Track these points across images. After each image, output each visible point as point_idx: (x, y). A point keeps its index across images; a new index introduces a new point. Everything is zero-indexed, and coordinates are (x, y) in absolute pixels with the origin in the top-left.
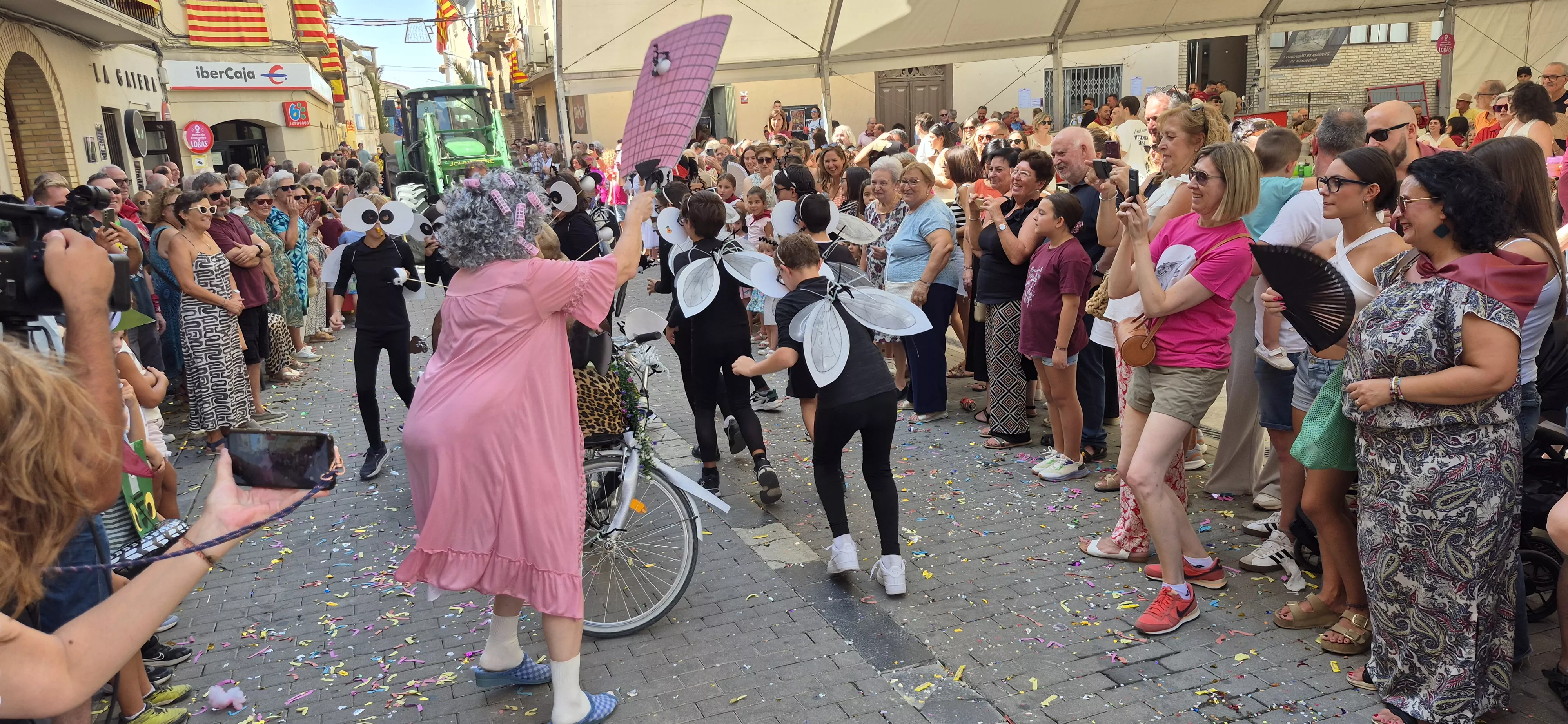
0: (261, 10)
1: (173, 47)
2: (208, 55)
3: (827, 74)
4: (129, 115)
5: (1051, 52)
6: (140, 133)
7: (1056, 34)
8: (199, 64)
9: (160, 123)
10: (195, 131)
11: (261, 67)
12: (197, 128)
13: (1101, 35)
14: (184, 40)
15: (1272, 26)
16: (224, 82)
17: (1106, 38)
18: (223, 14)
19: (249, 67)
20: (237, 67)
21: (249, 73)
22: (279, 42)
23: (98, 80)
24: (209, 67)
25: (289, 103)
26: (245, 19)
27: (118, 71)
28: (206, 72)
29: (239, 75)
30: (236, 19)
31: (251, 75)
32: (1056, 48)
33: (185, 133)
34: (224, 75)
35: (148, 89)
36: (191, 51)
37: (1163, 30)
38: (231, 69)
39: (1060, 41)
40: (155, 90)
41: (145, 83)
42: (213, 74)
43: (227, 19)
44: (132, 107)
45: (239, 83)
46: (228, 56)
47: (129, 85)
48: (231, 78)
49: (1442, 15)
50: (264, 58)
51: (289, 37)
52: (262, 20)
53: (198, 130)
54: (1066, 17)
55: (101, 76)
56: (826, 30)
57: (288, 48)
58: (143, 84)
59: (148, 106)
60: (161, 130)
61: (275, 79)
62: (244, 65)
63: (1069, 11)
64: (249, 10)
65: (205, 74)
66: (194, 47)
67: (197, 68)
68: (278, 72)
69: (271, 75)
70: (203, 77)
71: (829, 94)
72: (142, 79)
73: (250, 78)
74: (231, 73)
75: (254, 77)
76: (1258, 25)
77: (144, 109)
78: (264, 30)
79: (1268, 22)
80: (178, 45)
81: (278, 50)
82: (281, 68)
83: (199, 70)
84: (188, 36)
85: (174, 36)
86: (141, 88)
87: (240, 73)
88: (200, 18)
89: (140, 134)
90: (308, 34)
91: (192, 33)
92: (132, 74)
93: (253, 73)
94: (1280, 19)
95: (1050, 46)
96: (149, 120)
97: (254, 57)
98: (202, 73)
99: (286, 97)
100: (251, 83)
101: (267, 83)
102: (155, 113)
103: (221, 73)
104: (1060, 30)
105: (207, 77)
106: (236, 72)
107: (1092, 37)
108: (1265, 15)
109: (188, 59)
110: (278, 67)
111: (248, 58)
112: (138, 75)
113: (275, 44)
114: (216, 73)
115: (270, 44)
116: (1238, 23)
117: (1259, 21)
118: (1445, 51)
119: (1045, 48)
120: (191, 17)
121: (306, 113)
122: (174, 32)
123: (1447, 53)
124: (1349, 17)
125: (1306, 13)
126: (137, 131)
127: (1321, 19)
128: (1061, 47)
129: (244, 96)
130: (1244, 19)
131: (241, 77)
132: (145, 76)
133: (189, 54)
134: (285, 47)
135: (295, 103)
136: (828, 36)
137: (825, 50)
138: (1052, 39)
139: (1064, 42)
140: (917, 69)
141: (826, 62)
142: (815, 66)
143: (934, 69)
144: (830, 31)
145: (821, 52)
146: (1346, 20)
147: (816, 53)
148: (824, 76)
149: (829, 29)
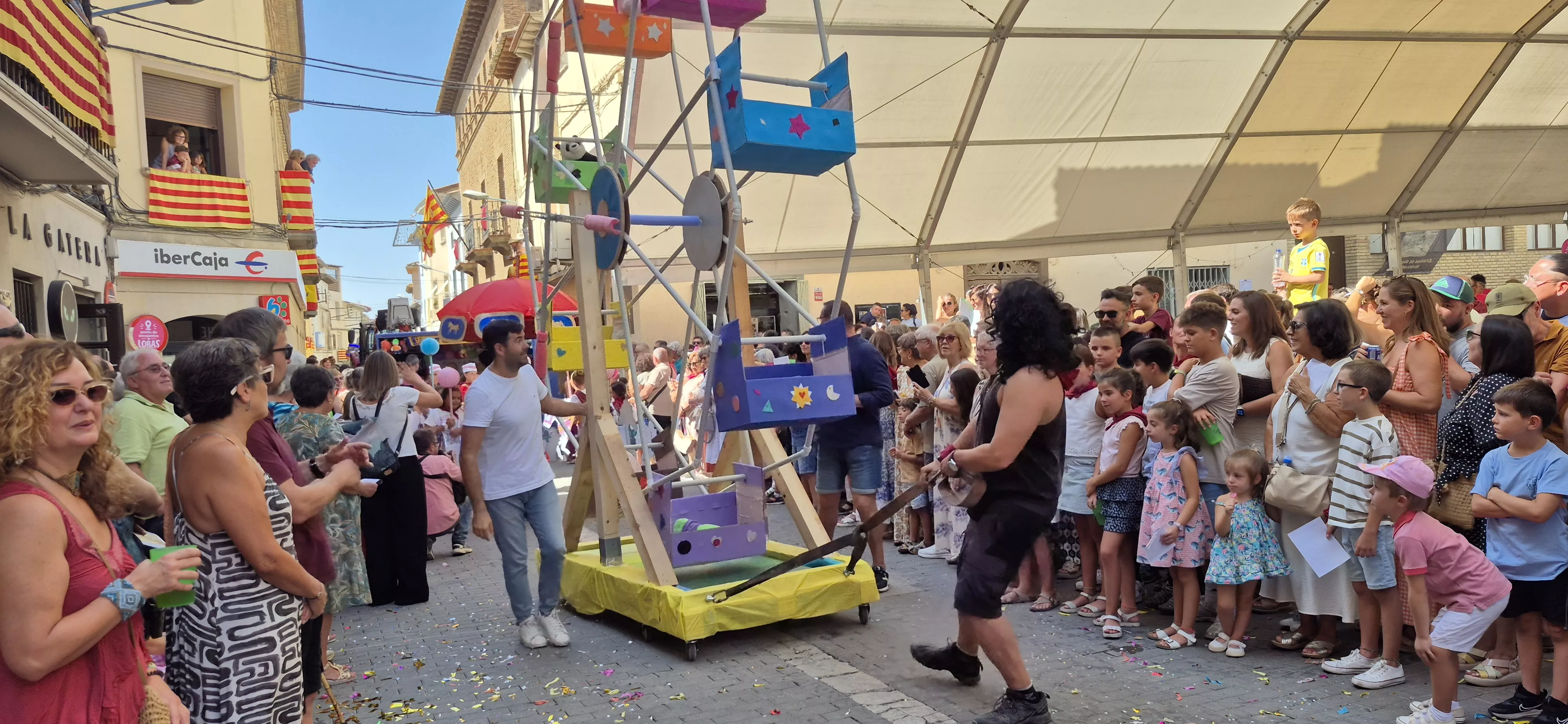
0: (243, 186)
1: (128, 225)
2: (171, 236)
3: (926, 265)
4: (56, 289)
5: (1170, 247)
6: (69, 313)
7: (1177, 226)
8: (159, 246)
9: (100, 306)
10: (145, 327)
11: (236, 253)
12: (148, 324)
13: (1223, 230)
14: (143, 217)
15: (1401, 225)
16: (189, 269)
17: (1228, 232)
18: (195, 188)
19: (221, 252)
20: (207, 251)
21: (221, 259)
22: (261, 225)
23: (12, 231)
24: (171, 249)
25: (267, 298)
26: (223, 196)
27: (46, 227)
28: (167, 256)
29: (207, 261)
30: (212, 195)
31: (223, 262)
32: (1178, 242)
33: (132, 329)
34: (189, 260)
35: (88, 260)
36: (150, 230)
38: (199, 254)
39: (1182, 234)
40: (98, 263)
41: (84, 252)
42: (176, 259)
43: (199, 195)
44: (61, 278)
45: (209, 271)
46: (197, 238)
47: (61, 249)
48: (199, 264)
50: (242, 242)
51: (274, 220)
52: (244, 198)
53: (148, 327)
54: (1191, 207)
55: (18, 226)
56: (928, 215)
57: (273, 233)
58: (82, 252)
59: (85, 282)
60: (100, 316)
61: (252, 267)
62: (216, 250)
63: (1195, 200)
64: (228, 185)
65: (165, 259)
66: (154, 226)
67: (156, 250)
68: (255, 260)
69: (248, 263)
70: (163, 261)
71: (930, 288)
72: (81, 245)
73: (222, 265)
74: (198, 259)
75: (226, 264)
76: (1384, 223)
77: (80, 285)
78: (246, 210)
79: (1397, 220)
80: (135, 222)
81: (258, 234)
82: (261, 255)
83: (159, 253)
84: (147, 213)
85: (131, 211)
86: (79, 257)
87: (210, 258)
88: (165, 192)
89: (69, 315)
90: (296, 220)
91: (152, 209)
92: (68, 235)
93: (226, 259)
94: (1407, 217)
95: (1169, 241)
96: (85, 302)
97: (230, 241)
98: (162, 257)
99: (264, 290)
100: (222, 271)
101: (243, 271)
102: (96, 293)
103: (186, 257)
104: (1183, 221)
105: (168, 262)
106: (205, 258)
107: (1214, 231)
108: (1392, 212)
109: (145, 240)
110: (259, 254)
111: (221, 242)
112: (77, 240)
113: (257, 227)
114: (180, 258)
115: (250, 226)
116: (1369, 220)
117: (1386, 219)
119: (1164, 242)
120: (154, 190)
121: (287, 310)
122: (131, 206)
124: (1475, 217)
125: (1432, 212)
126: (64, 311)
127: (1448, 219)
128: (1183, 241)
129: (211, 287)
130: (1370, 217)
131: (210, 264)
132: (86, 243)
133: (145, 233)
134: (269, 231)
135: (275, 297)
136: (930, 222)
137: (925, 237)
138: (1172, 232)
139: (1186, 235)
140: (1008, 266)
141: (926, 251)
142: (912, 256)
143: (1027, 266)
144: (933, 216)
145: (920, 240)
146: (1472, 221)
147: (913, 242)
148: (923, 267)
149: (933, 214)
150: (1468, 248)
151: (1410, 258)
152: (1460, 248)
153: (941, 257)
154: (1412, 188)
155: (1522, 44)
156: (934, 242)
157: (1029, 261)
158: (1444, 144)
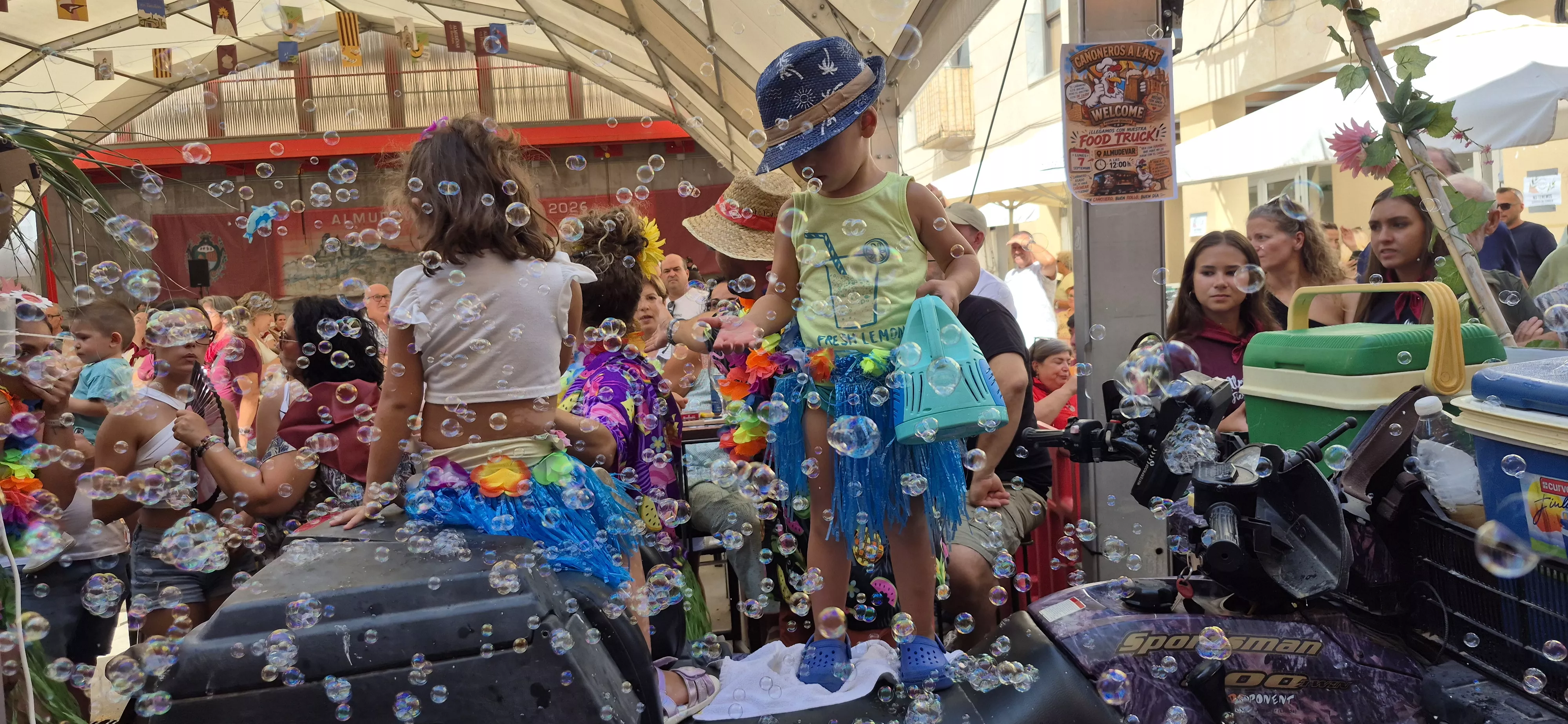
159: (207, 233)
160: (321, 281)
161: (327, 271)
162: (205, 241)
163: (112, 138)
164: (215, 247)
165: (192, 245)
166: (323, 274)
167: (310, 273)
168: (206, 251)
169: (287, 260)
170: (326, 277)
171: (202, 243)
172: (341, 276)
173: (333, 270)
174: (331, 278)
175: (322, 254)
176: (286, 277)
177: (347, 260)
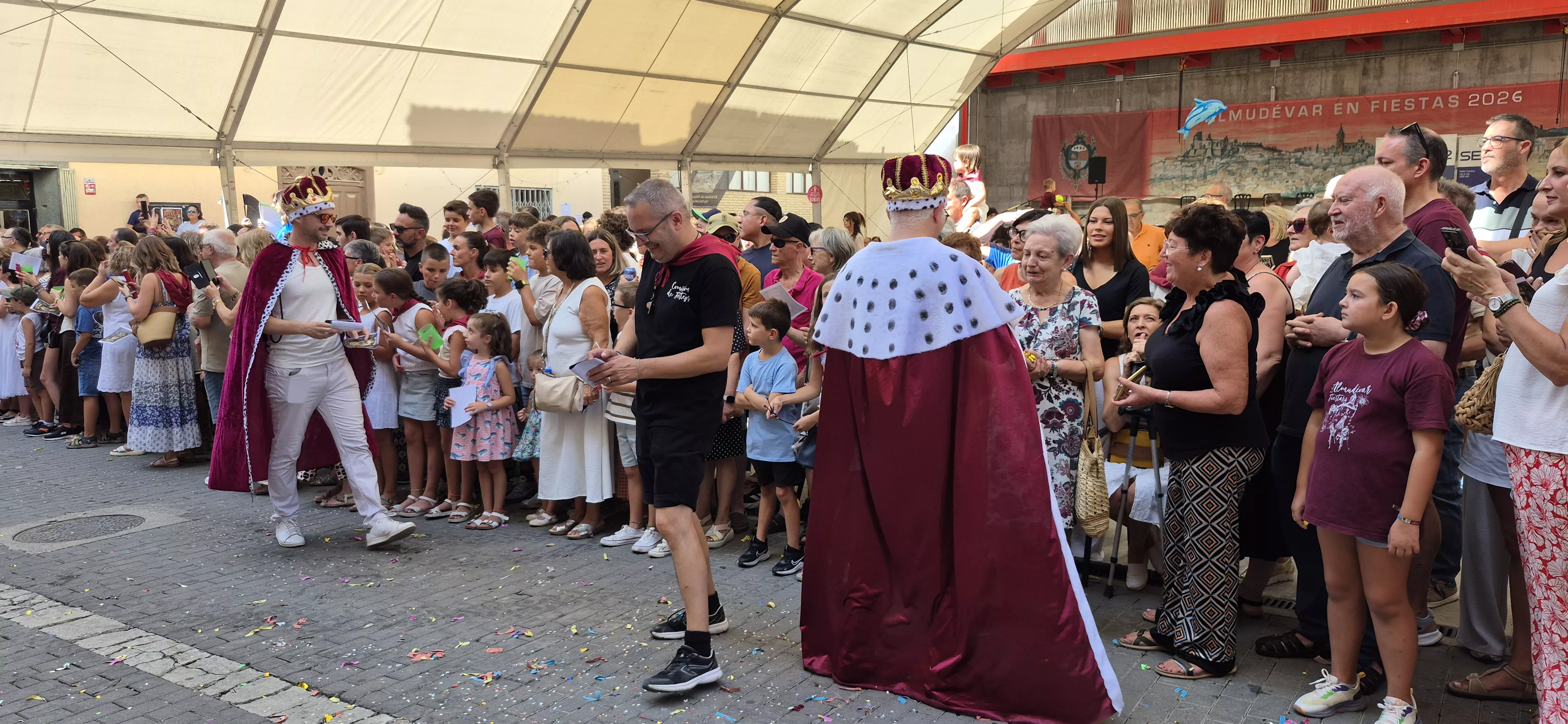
3: (229, 162)
5: (495, 166)
7: (501, 146)
13: (544, 154)
15: (693, 164)
17: (549, 157)
32: (502, 162)
37: (601, 156)
39: (506, 155)
49: (810, 169)
54: (514, 129)
56: (230, 106)
63: (517, 123)
71: (234, 189)
76: (680, 161)
79: (689, 160)
94: (697, 158)
95: (494, 161)
104: (507, 142)
107: (536, 154)
108: (685, 152)
116: (665, 157)
117: (680, 158)
118: (814, 200)
119: (489, 160)
123: (816, 202)
124: (748, 163)
125: (715, 155)
127: (728, 162)
128: (507, 161)
130: (668, 154)
136: (232, 115)
137: (226, 131)
138: (497, 152)
139: (510, 156)
140: (330, 171)
141: (228, 147)
142: (211, 150)
143: (351, 173)
144: (236, 108)
145: (220, 133)
146: (745, 165)
147: (213, 135)
148: (225, 165)
149: (236, 105)
150: (745, 189)
151: (701, 194)
152: (739, 188)
153: (246, 155)
154: (700, 133)
155: (780, 18)
156: (237, 138)
157: (353, 168)
158: (724, 95)
159: (1082, 133)
160: (1187, 182)
161: (1195, 171)
162: (1080, 140)
163: (1029, 42)
164: (1088, 147)
165: (1067, 145)
166: (1190, 174)
167: (1177, 173)
168: (1079, 150)
169: (1155, 159)
170: (1193, 178)
171: (1077, 143)
172: (1209, 177)
173: (1200, 170)
174: (1198, 178)
175: (1192, 153)
176: (1152, 177)
177: (1218, 160)
